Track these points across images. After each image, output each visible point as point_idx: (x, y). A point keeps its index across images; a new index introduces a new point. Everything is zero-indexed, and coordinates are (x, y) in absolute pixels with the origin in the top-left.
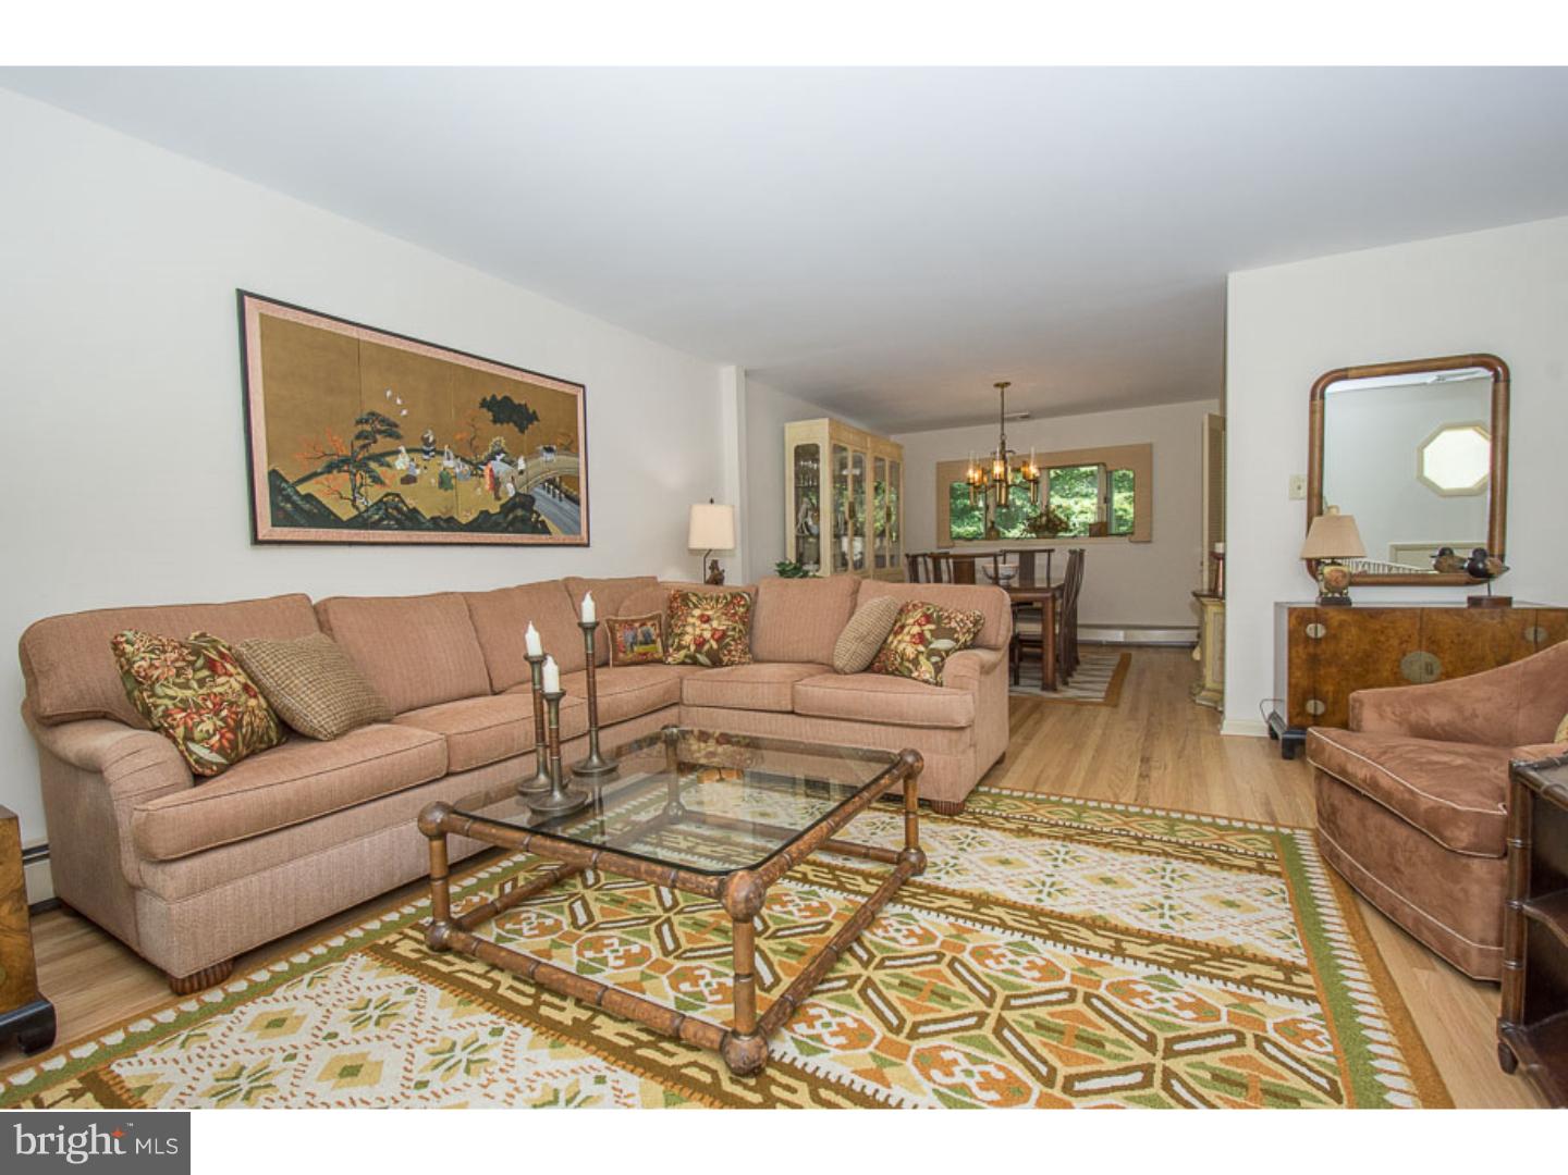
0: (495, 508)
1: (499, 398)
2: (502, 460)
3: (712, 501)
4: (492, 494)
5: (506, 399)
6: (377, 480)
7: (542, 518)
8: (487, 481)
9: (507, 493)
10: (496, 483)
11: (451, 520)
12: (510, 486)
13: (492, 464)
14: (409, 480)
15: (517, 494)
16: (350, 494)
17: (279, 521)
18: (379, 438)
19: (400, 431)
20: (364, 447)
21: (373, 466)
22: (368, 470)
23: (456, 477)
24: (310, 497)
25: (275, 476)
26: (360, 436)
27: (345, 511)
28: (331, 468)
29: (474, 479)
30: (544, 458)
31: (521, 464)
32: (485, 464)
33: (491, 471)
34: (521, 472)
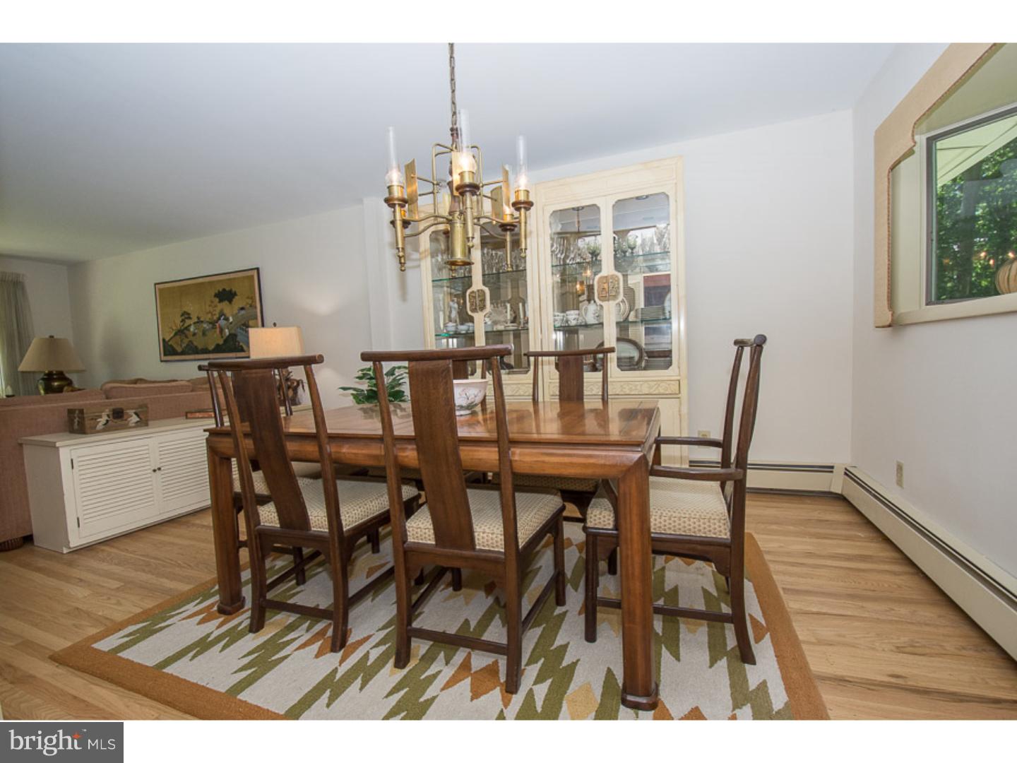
0: (221, 342)
1: (221, 290)
2: (224, 319)
3: (275, 325)
4: (220, 336)
5: (224, 290)
6: (187, 337)
7: (241, 344)
8: (218, 330)
9: (225, 334)
10: (222, 331)
11: (207, 349)
12: (227, 330)
13: (220, 322)
14: (194, 334)
15: (230, 334)
16: (180, 343)
17: (165, 355)
18: (186, 320)
19: (191, 316)
20: (183, 325)
21: (185, 331)
22: (184, 333)
23: (207, 330)
24: (171, 345)
25: (164, 340)
26: (181, 322)
27: (179, 349)
28: (176, 334)
29: (214, 330)
30: (240, 314)
31: (231, 320)
32: (217, 322)
33: (219, 325)
34: (231, 323)
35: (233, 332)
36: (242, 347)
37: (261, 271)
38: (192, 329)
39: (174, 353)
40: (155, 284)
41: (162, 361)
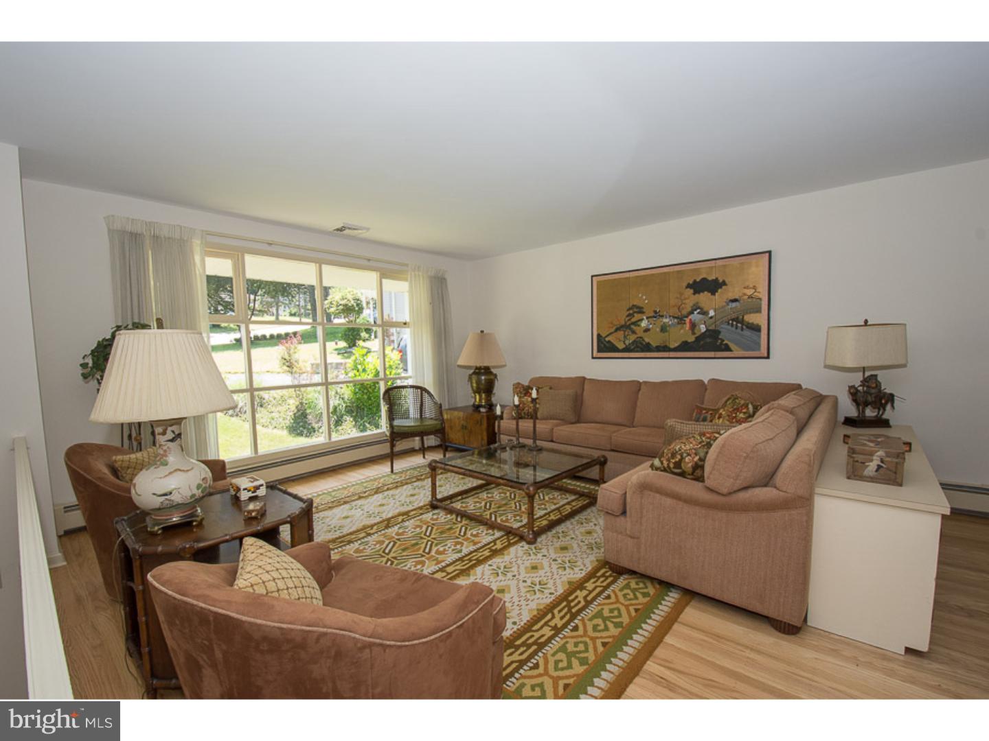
1: (698, 280)
2: (699, 313)
4: (690, 332)
5: (704, 279)
6: (634, 332)
7: (726, 342)
8: (687, 326)
9: (700, 330)
10: (693, 326)
11: (666, 346)
12: (703, 326)
13: (692, 316)
14: (647, 330)
15: (707, 330)
16: (623, 339)
17: (599, 350)
18: (635, 315)
19: (644, 310)
20: (629, 320)
21: (632, 326)
22: (630, 329)
23: (669, 326)
24: (609, 342)
25: (599, 336)
26: (628, 316)
27: (621, 346)
28: (617, 330)
29: (679, 326)
30: (730, 307)
31: (712, 313)
32: (687, 317)
33: (690, 320)
34: (711, 318)
35: (713, 327)
36: (726, 345)
37: (773, 254)
38: (644, 324)
39: (613, 349)
40: (592, 276)
41: (593, 358)
